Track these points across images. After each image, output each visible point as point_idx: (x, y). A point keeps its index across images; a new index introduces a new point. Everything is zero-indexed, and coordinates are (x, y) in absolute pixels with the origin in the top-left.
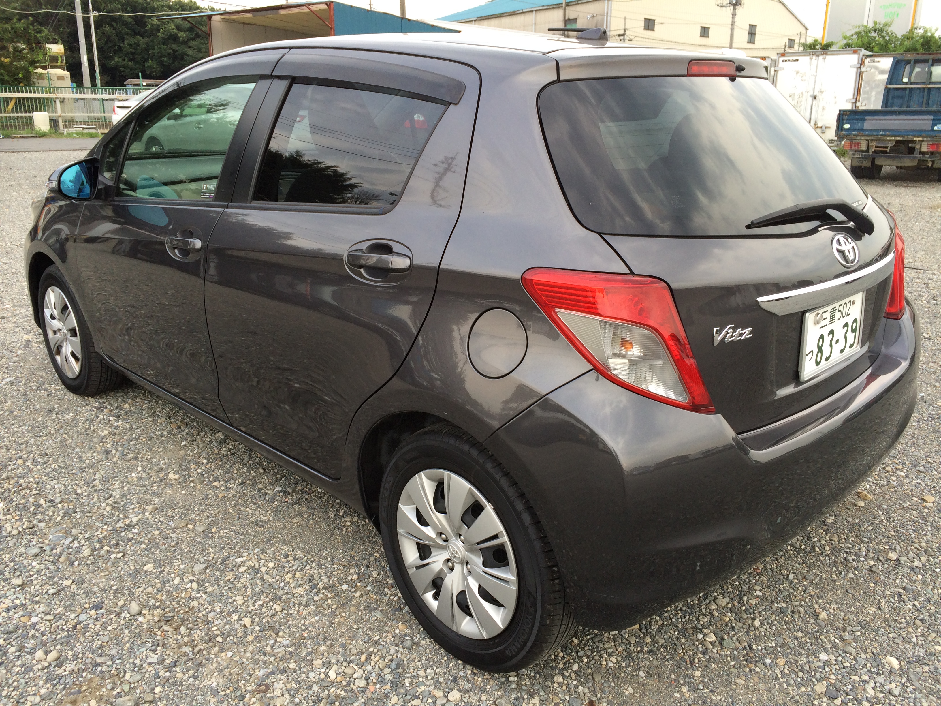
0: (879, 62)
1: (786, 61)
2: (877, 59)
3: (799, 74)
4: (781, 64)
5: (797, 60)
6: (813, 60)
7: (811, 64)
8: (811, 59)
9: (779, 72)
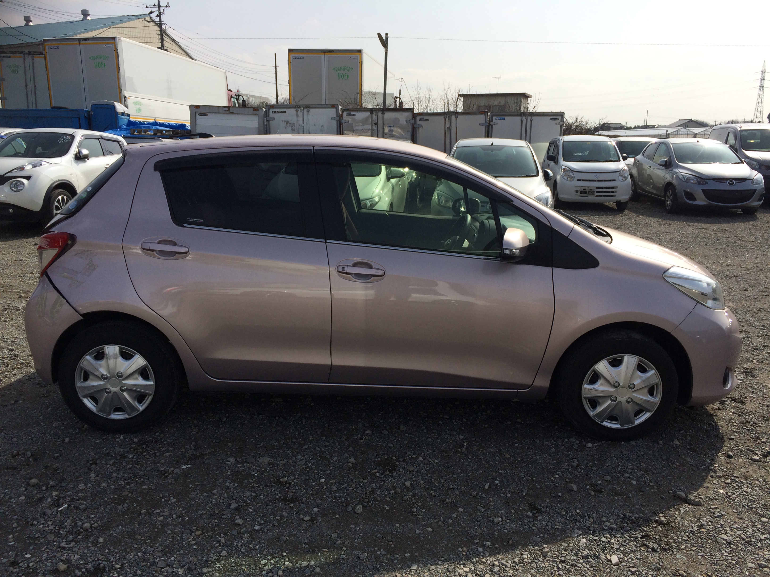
0: (354, 115)
1: (275, 112)
2: (352, 113)
3: (288, 125)
4: (272, 115)
5: (285, 112)
6: (299, 112)
7: (298, 116)
8: (297, 111)
9: (271, 122)
